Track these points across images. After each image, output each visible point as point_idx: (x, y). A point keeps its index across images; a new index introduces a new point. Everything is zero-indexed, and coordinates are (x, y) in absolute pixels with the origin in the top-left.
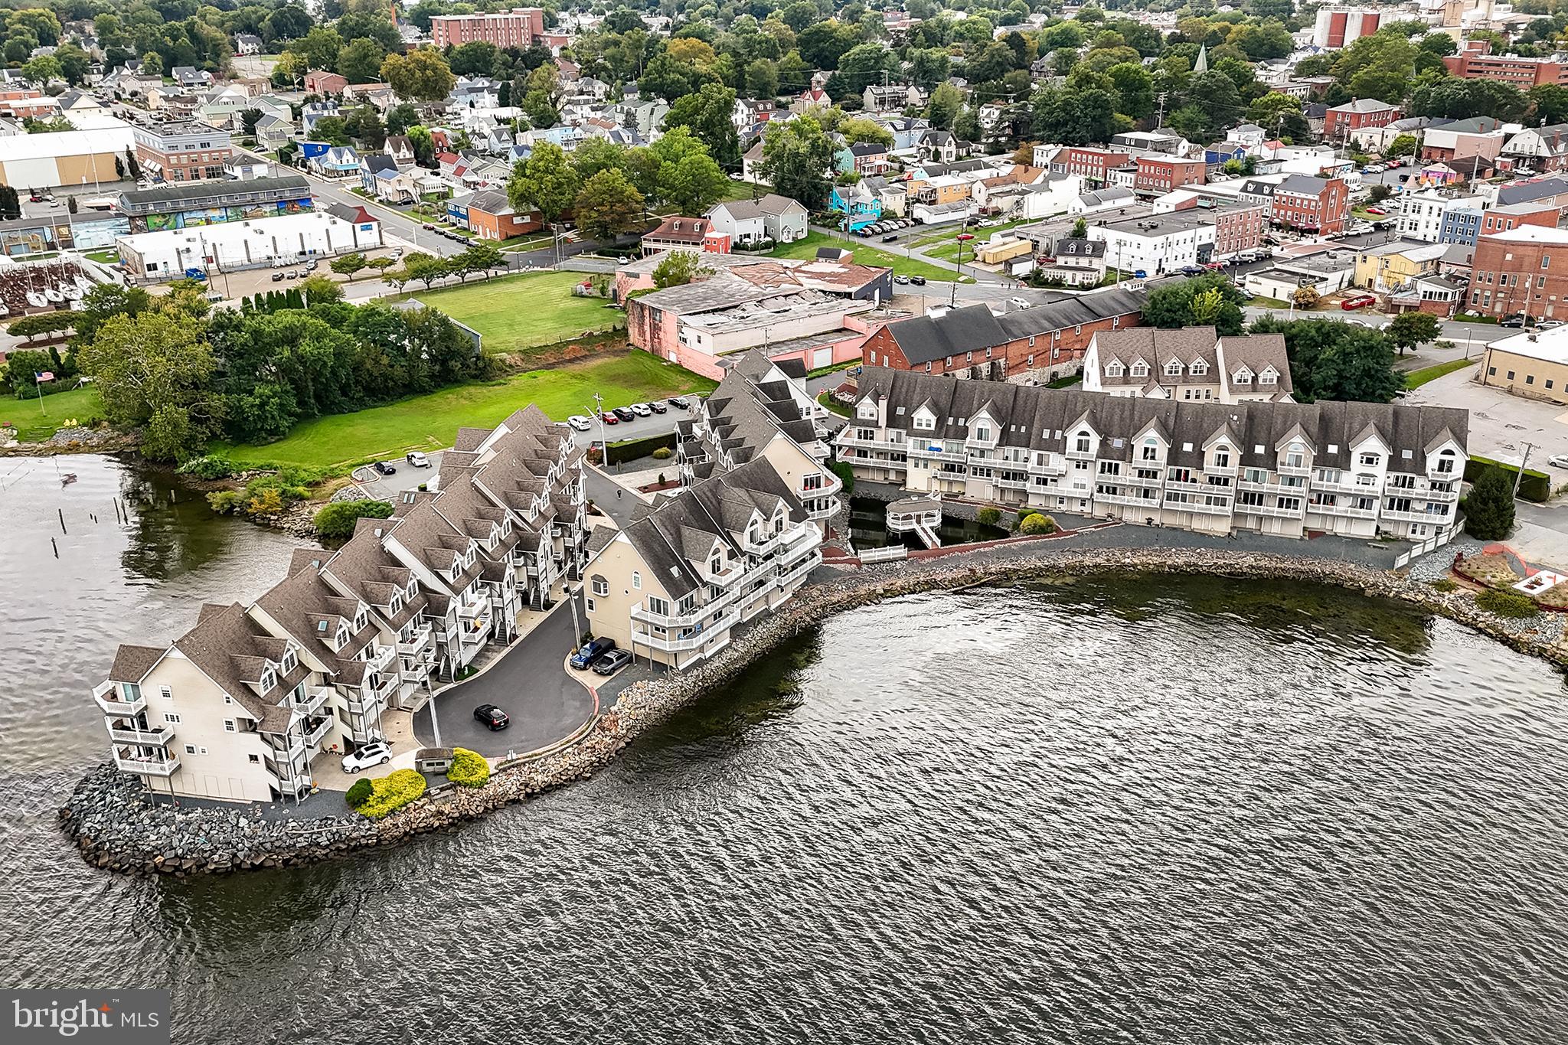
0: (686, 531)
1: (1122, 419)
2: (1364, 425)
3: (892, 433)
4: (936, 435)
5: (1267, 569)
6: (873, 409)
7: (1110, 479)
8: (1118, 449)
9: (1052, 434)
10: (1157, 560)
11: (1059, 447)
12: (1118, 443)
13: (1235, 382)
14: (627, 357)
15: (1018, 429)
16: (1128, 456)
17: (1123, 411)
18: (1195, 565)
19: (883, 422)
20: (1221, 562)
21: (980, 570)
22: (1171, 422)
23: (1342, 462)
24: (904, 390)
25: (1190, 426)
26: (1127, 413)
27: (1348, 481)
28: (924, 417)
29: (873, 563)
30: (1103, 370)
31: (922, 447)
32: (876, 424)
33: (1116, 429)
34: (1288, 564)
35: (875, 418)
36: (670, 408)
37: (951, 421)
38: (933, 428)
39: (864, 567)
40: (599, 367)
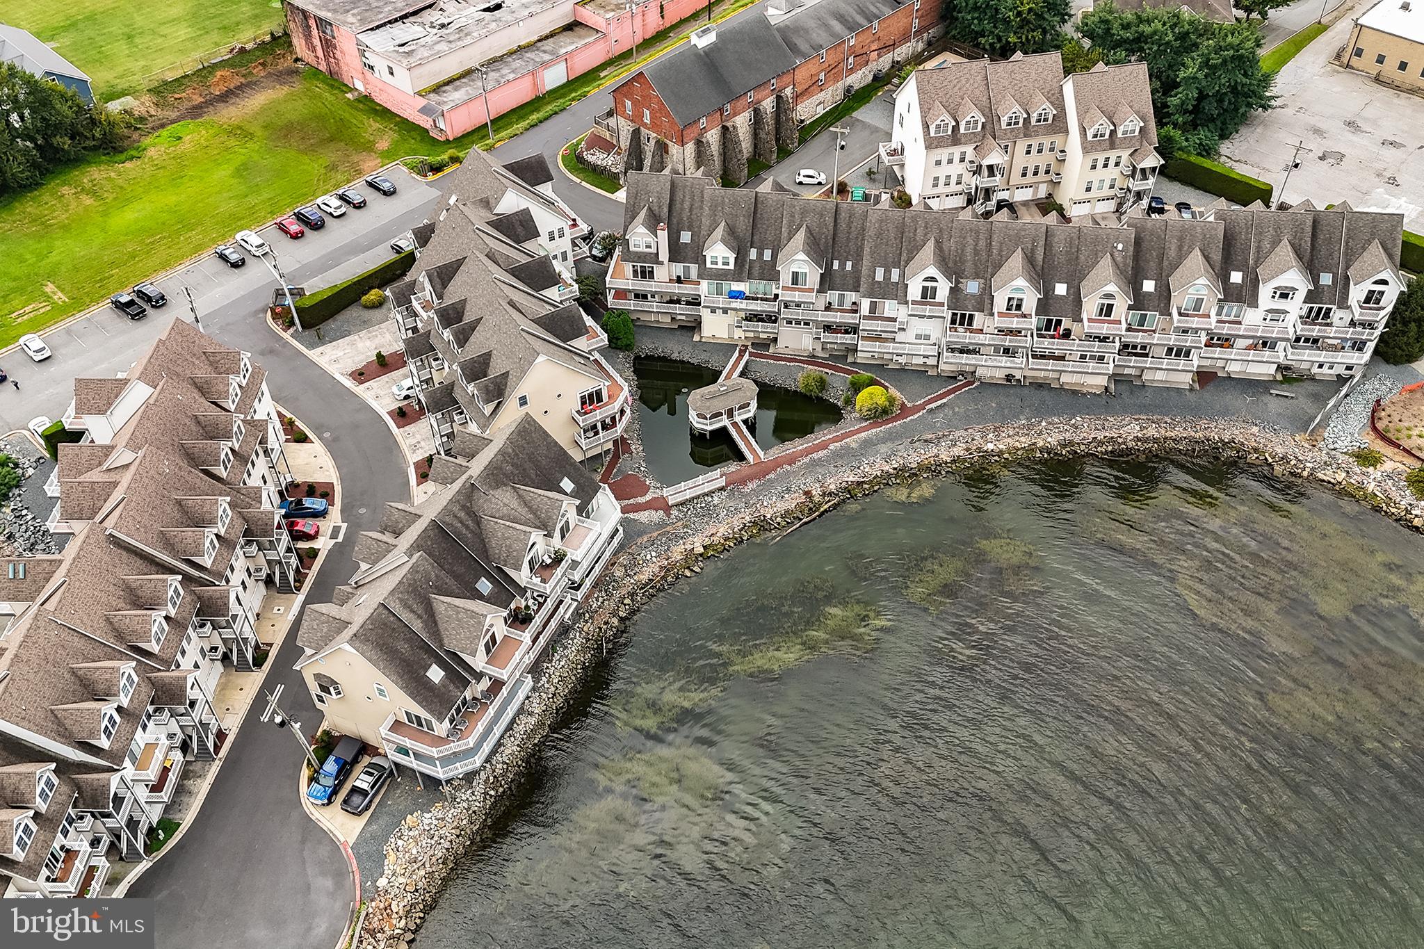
0: (443, 604)
1: (976, 252)
2: (1276, 243)
3: (678, 269)
4: (737, 275)
5: (1155, 440)
6: (650, 239)
7: (963, 337)
8: (973, 295)
9: (887, 273)
10: (1024, 442)
11: (898, 292)
12: (972, 287)
13: (1090, 138)
14: (298, 86)
15: (843, 265)
16: (987, 306)
17: (977, 240)
18: (1072, 443)
19: (664, 256)
20: (1100, 436)
21: (816, 492)
22: (1040, 256)
23: (1245, 295)
24: (687, 205)
25: (1063, 258)
26: (982, 243)
27: (1253, 318)
28: (719, 253)
29: (682, 504)
30: (926, 127)
31: (719, 292)
32: (655, 258)
33: (969, 268)
34: (1178, 432)
35: (653, 250)
36: (371, 196)
37: (753, 254)
38: (732, 266)
39: (674, 512)
40: (263, 109)
